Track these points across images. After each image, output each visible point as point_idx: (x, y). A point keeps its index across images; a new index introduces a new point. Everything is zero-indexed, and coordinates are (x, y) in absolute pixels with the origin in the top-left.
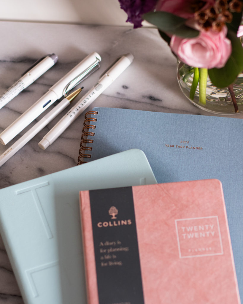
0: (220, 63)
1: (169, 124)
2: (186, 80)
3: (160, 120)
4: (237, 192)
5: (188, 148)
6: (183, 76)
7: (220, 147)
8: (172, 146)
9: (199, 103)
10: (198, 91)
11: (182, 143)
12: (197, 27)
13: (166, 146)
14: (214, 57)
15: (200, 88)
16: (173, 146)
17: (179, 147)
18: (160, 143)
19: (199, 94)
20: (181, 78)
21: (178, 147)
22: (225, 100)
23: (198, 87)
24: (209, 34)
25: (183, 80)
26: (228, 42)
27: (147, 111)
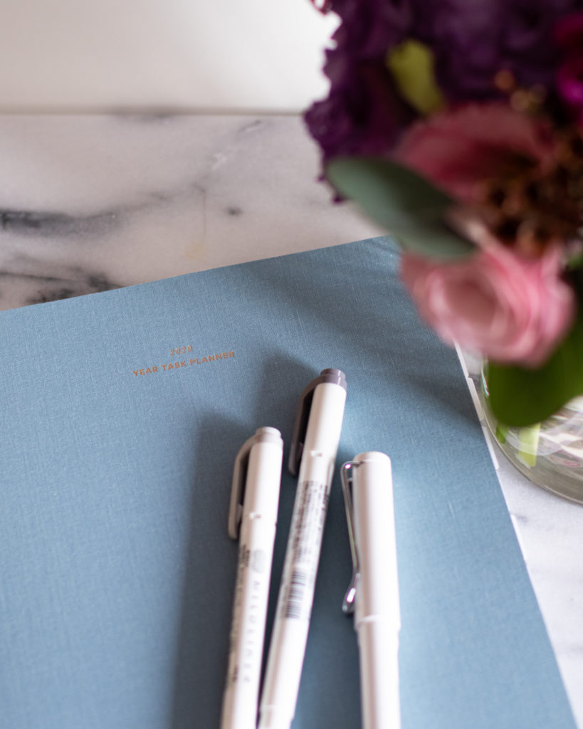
1: (123, 317)
3: (96, 313)
4: (364, 437)
5: (195, 364)
7: (278, 335)
8: (152, 369)
11: (176, 355)
13: (136, 374)
16: (156, 369)
17: (171, 366)
18: (117, 371)
21: (167, 368)
27: (56, 302)
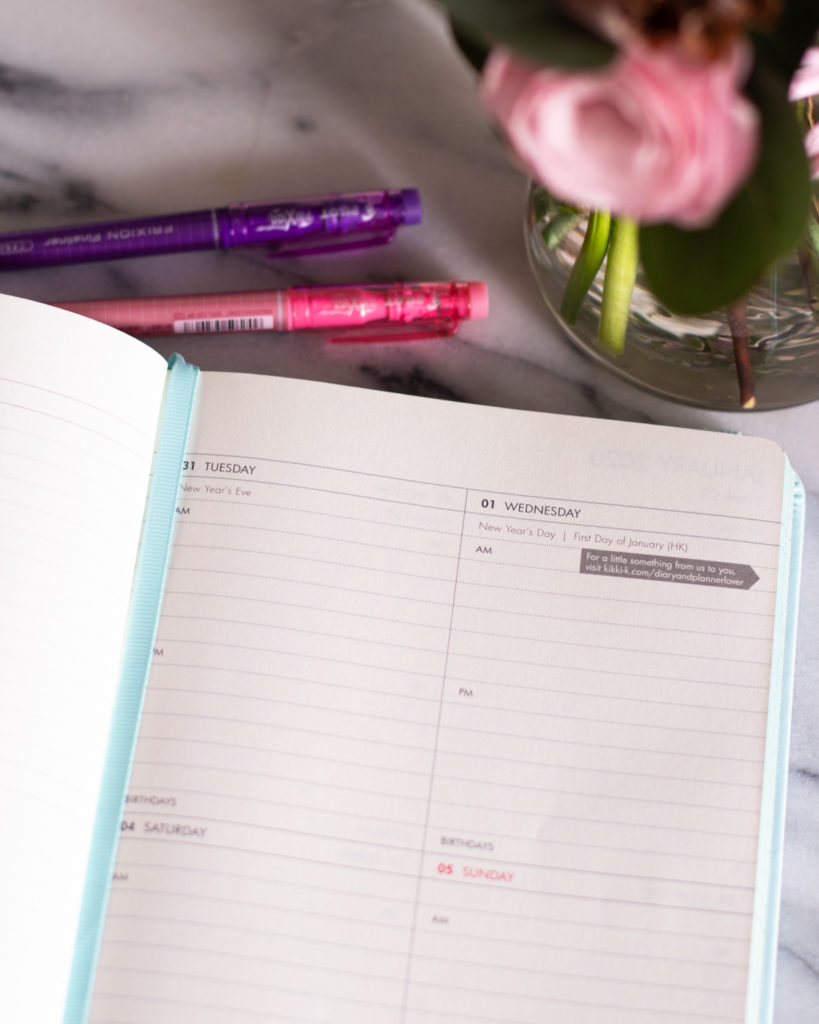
0: (696, 203)
2: (554, 240)
6: (547, 219)
9: (595, 341)
10: (596, 290)
12: (614, 26)
14: (668, 174)
15: (606, 282)
19: (601, 306)
20: (539, 227)
22: (702, 349)
23: (600, 275)
24: (662, 64)
25: (546, 233)
26: (744, 116)
